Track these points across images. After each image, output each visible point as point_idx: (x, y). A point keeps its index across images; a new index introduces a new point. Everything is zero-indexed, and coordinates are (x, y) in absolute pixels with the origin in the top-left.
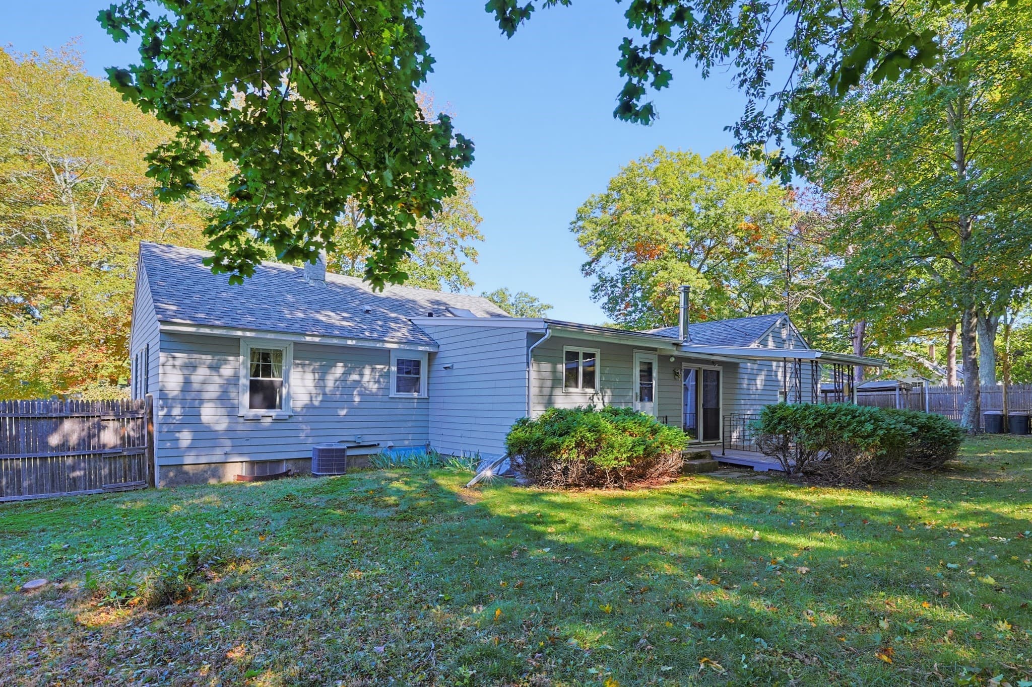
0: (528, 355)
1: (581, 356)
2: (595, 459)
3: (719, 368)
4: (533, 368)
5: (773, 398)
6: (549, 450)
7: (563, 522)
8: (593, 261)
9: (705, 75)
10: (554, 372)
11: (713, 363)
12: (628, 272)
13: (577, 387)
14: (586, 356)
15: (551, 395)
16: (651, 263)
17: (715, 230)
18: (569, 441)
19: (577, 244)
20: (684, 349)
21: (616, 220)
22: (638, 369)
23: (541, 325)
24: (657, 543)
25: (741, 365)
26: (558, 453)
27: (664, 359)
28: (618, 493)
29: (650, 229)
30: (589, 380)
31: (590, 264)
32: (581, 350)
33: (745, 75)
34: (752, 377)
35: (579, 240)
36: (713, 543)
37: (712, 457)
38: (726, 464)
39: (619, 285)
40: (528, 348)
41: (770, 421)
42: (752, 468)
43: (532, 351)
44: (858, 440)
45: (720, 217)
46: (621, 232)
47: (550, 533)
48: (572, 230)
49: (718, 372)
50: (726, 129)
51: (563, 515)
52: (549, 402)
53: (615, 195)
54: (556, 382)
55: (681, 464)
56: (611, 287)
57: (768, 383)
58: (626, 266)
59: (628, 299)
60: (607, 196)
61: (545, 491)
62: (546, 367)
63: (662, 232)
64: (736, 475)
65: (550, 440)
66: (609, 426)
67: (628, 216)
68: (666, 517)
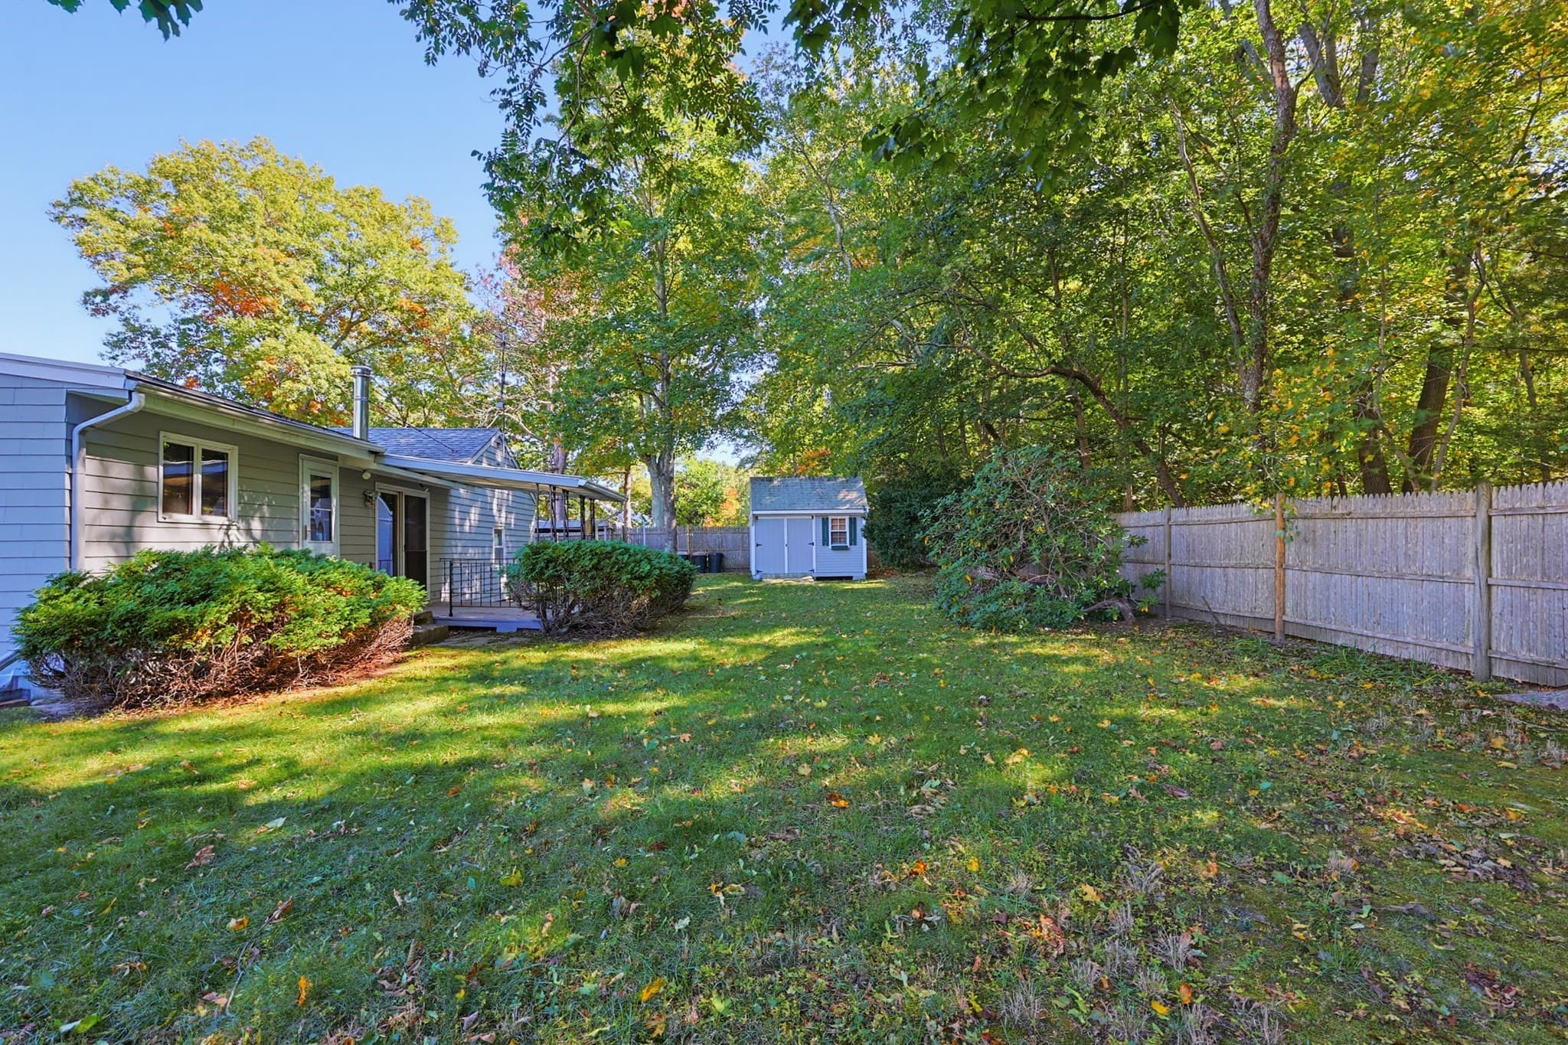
0: (69, 441)
1: (198, 455)
2: (276, 638)
3: (424, 494)
4: (88, 469)
5: (487, 537)
6: (161, 634)
7: (257, 762)
8: (113, 291)
9: (430, 60)
10: (141, 479)
11: (422, 486)
12: (192, 326)
13: (188, 510)
14: (207, 455)
15: (130, 527)
16: (249, 322)
17: (362, 298)
18: (218, 612)
19: (76, 250)
20: (387, 461)
21: (173, 229)
22: (307, 488)
23: (119, 383)
24: (475, 753)
25: (453, 492)
26: (189, 636)
27: (351, 475)
28: (320, 692)
29: (251, 267)
30: (214, 498)
31: (106, 294)
32: (199, 444)
33: (510, 93)
34: (464, 509)
35: (80, 243)
36: (552, 732)
37: (435, 621)
38: (457, 628)
39: (174, 345)
40: (71, 425)
41: (534, 565)
42: (494, 629)
43: (82, 432)
44: (636, 583)
45: (372, 281)
46: (186, 254)
47: (251, 790)
48: (58, 219)
49: (423, 501)
50: (474, 153)
51: (246, 750)
52: (127, 538)
53: (167, 186)
54: (140, 501)
55: (409, 633)
56: (153, 345)
57: (484, 518)
58: (189, 315)
59: (193, 373)
60: (148, 182)
61: (153, 715)
62: (121, 471)
63: (274, 276)
64: (482, 641)
65: (160, 615)
66: (300, 580)
67: (199, 231)
68: (446, 713)
